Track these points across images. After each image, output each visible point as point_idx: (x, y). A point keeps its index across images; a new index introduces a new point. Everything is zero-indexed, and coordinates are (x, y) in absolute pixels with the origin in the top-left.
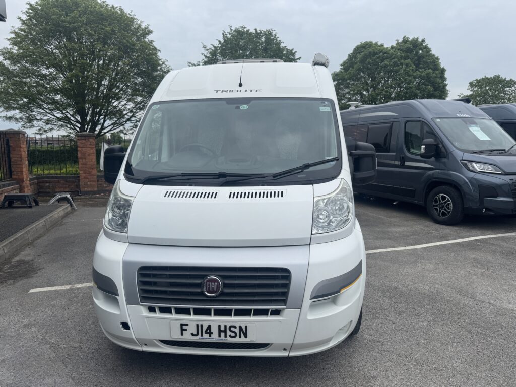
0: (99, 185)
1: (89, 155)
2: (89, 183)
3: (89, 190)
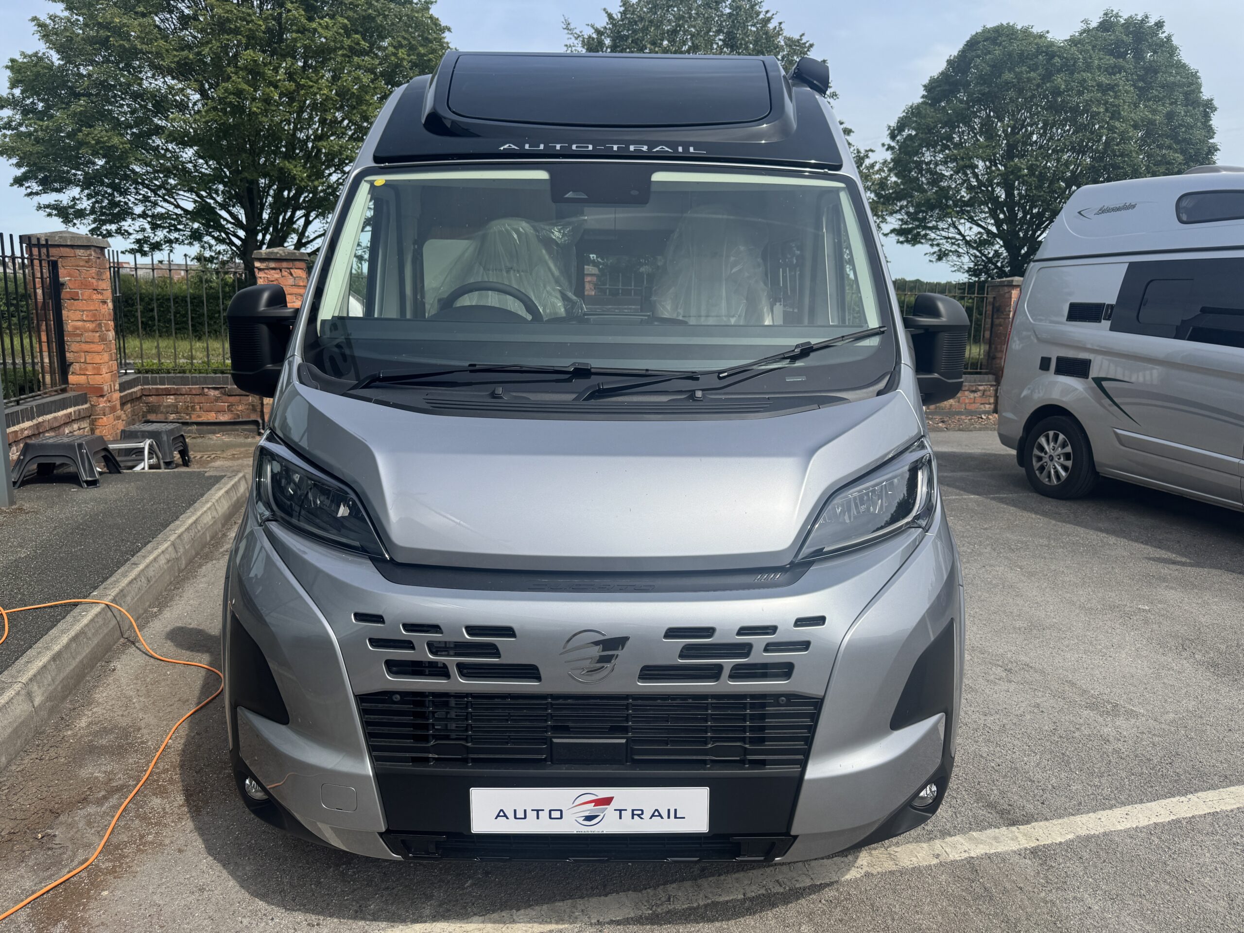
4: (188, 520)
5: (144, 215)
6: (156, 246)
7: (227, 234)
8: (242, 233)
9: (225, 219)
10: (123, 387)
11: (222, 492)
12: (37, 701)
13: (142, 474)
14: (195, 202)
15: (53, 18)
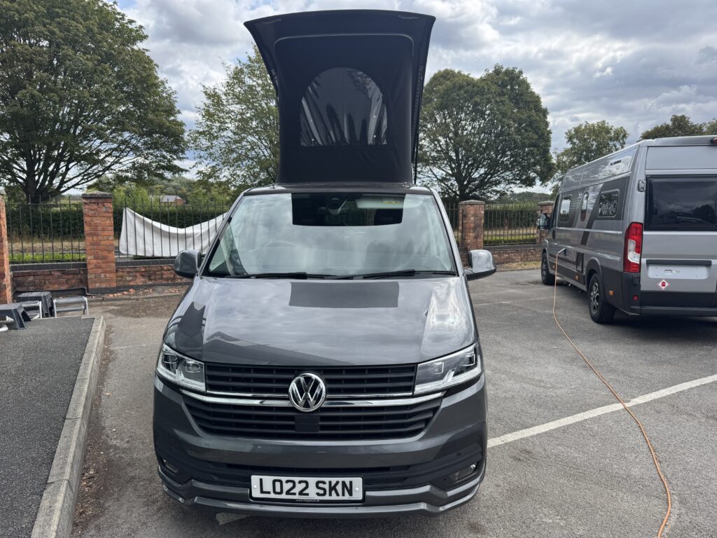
0: (118, 278)
1: (103, 230)
2: (103, 276)
3: (104, 286)
7: (15, 176)
8: (25, 176)
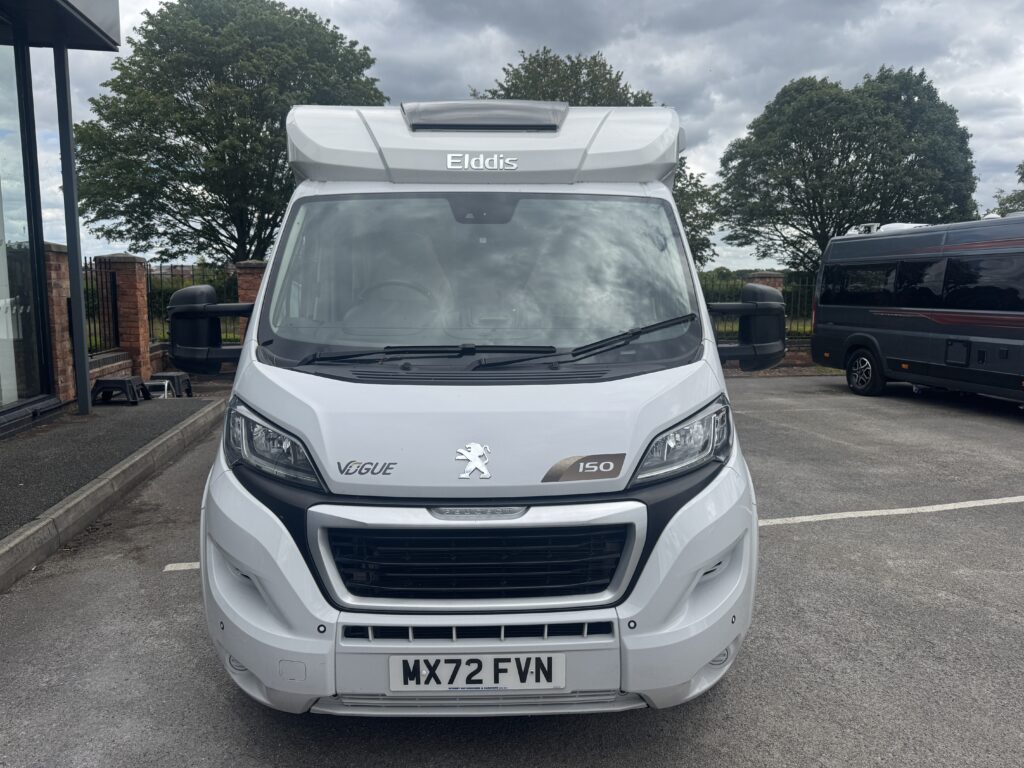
4: (190, 420)
5: (165, 233)
6: (174, 256)
7: (224, 245)
8: (234, 245)
9: (222, 235)
10: (152, 350)
11: (210, 409)
12: (116, 489)
13: (164, 399)
14: (202, 223)
15: (104, 98)
